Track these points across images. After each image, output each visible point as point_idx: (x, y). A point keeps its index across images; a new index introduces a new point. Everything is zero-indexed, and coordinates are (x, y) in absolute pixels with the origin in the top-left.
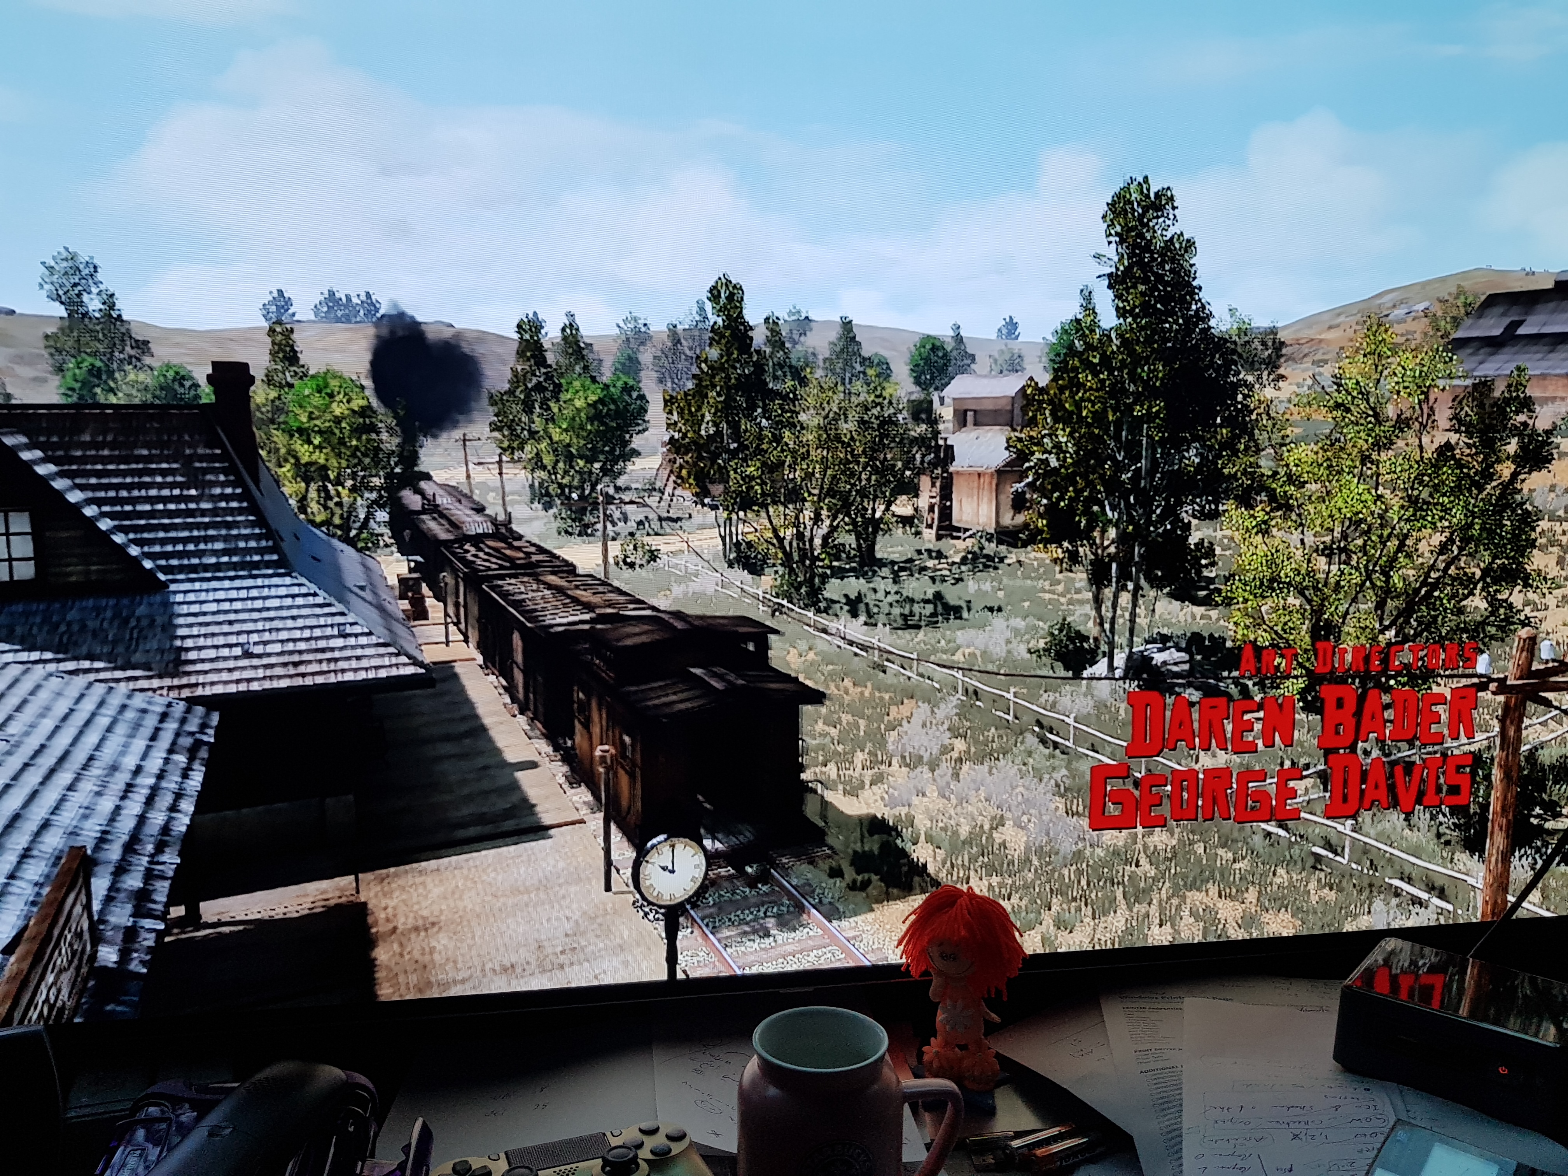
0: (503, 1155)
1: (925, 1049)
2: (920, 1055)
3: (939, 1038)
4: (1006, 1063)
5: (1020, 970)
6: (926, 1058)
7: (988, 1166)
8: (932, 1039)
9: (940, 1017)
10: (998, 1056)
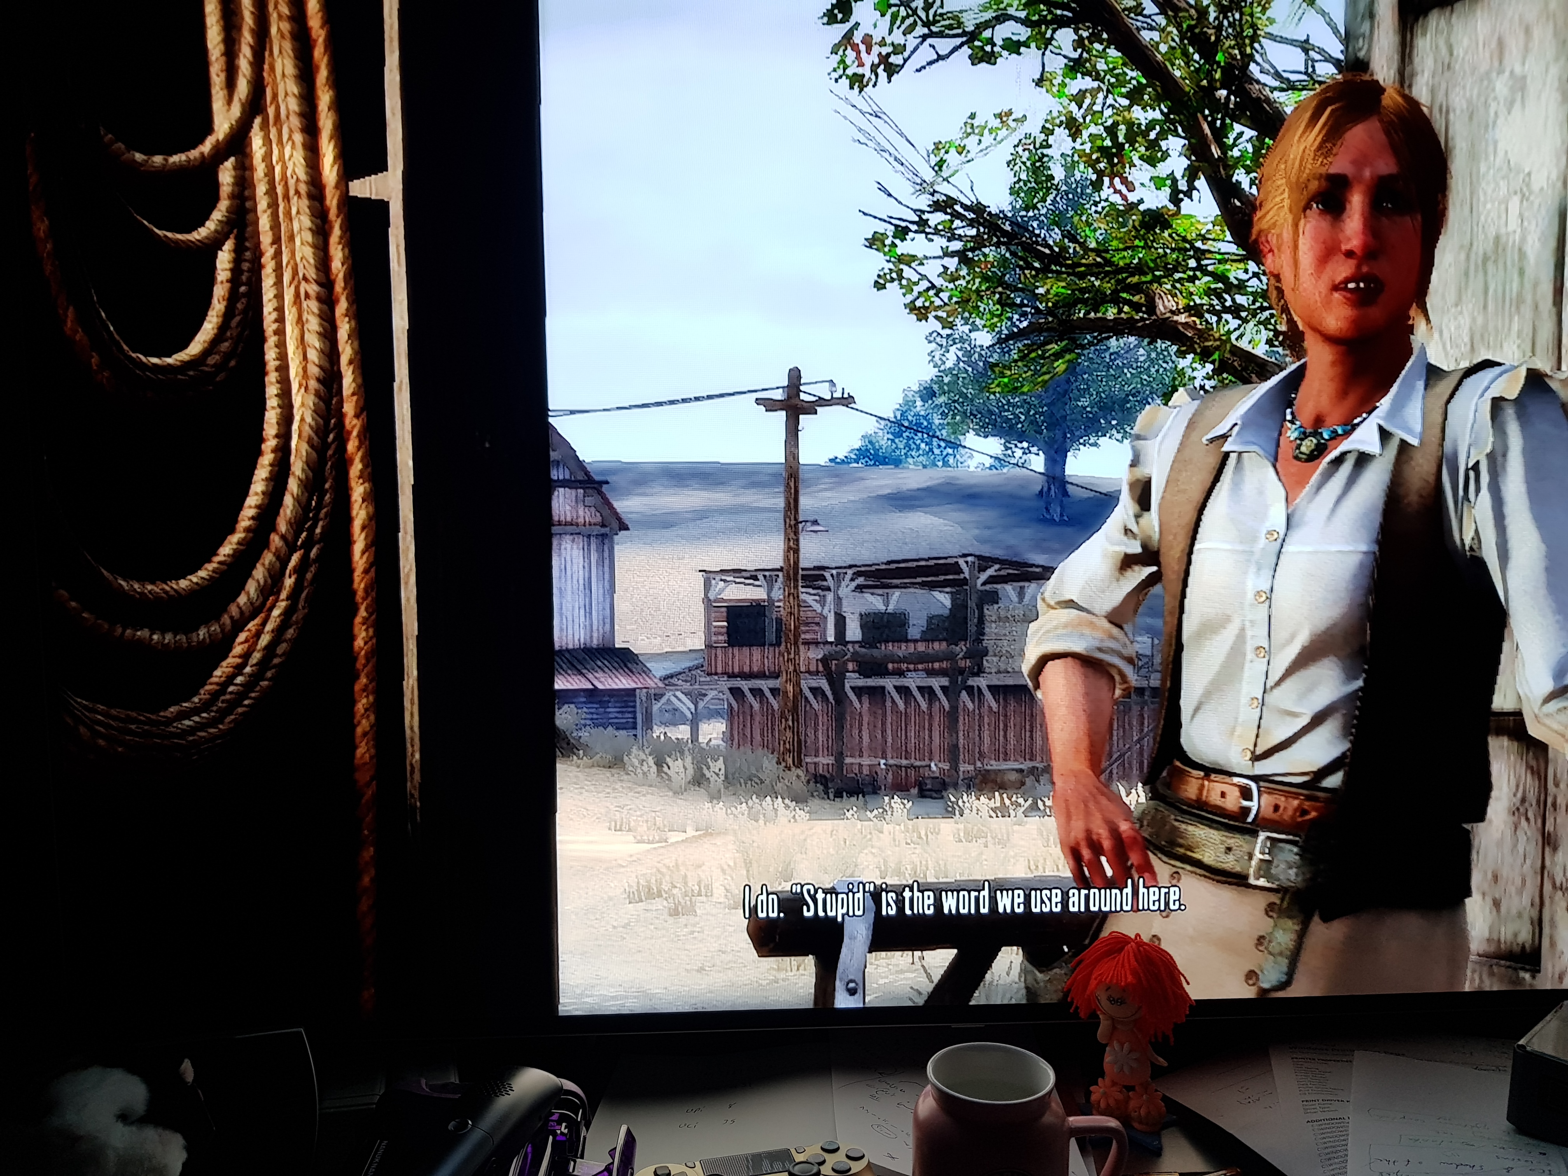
0: (698, 1164)
1: (1092, 1088)
2: (1088, 1094)
3: (1107, 1079)
4: (1173, 1106)
5: (1187, 1016)
6: (1093, 1098)
8: (1100, 1080)
9: (1108, 1059)
10: (1165, 1099)
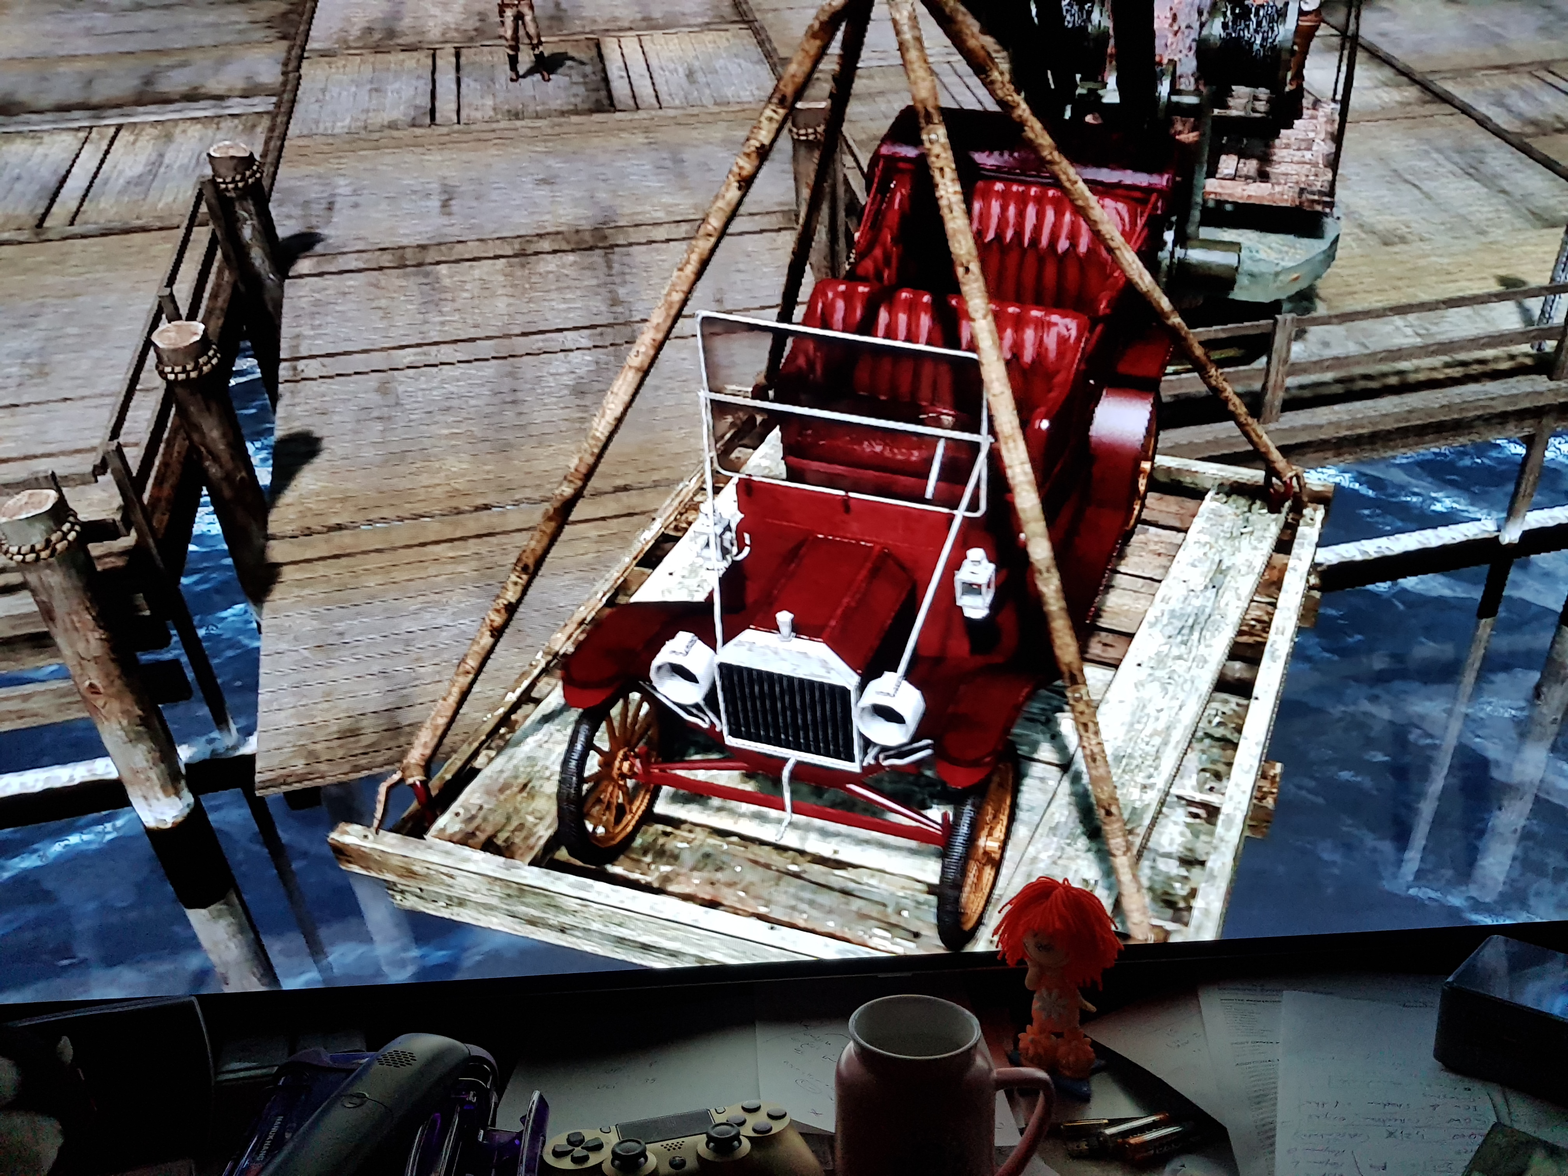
3: (1035, 1025)
4: (1101, 1051)
5: (1117, 961)
6: (1021, 1045)
7: (1081, 1152)
8: (1028, 1027)
